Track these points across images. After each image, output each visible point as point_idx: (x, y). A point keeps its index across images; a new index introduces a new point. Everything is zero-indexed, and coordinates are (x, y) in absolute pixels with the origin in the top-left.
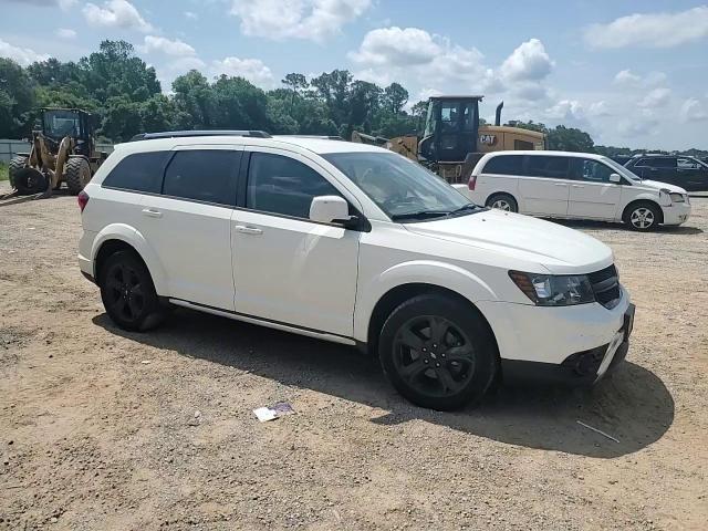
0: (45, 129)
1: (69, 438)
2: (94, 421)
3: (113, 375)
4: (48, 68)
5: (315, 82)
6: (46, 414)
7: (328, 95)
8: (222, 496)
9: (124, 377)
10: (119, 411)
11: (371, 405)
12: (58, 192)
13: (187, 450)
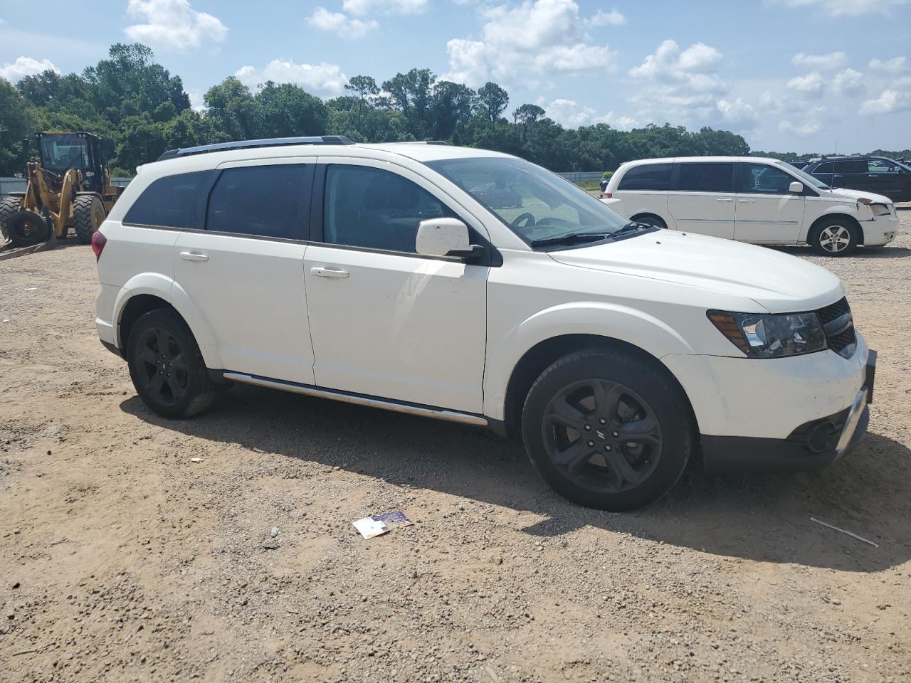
0: (45, 160)
1: (98, 574)
2: (130, 549)
3: (153, 480)
4: (45, 83)
5: (387, 87)
6: (64, 540)
7: (405, 102)
8: (323, 653)
9: (169, 483)
10: (165, 532)
11: (515, 508)
12: (64, 242)
13: (266, 586)
